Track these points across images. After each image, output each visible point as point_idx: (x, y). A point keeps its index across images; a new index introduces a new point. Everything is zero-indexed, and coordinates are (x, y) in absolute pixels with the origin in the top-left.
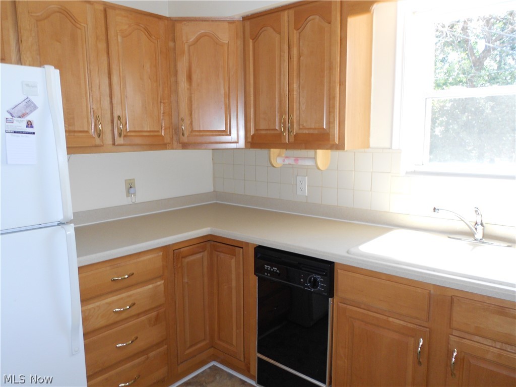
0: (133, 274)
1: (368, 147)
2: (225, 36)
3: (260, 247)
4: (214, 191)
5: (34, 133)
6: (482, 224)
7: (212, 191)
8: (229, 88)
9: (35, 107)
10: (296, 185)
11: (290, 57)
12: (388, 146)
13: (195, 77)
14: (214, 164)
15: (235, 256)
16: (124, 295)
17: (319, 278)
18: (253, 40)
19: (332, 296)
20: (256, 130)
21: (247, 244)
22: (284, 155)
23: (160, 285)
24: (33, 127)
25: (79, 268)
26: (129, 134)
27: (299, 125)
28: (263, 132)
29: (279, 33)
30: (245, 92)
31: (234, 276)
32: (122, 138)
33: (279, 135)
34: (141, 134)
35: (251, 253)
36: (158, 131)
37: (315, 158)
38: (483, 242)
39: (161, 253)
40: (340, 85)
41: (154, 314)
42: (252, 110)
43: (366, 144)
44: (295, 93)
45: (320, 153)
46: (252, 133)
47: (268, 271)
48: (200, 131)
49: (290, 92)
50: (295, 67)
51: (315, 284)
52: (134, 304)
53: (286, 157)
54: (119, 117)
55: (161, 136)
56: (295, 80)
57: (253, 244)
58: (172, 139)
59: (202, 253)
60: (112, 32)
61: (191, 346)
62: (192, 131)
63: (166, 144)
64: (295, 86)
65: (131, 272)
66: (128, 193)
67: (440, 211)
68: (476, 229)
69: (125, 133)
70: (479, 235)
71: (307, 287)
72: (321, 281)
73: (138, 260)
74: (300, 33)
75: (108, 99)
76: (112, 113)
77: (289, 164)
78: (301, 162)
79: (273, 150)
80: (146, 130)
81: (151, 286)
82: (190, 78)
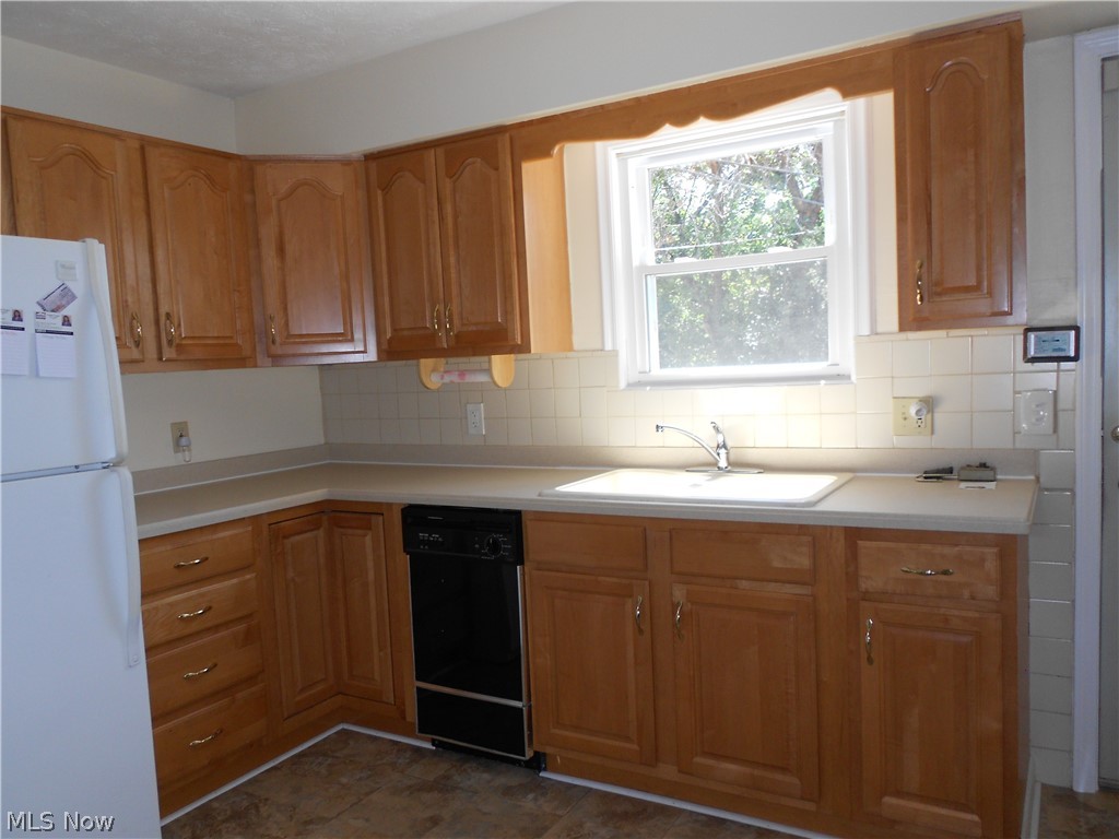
0: (207, 559)
1: (571, 349)
2: (337, 184)
3: (412, 507)
4: (326, 444)
5: (72, 334)
6: (725, 446)
7: (323, 442)
8: (347, 263)
9: (74, 297)
10: (466, 418)
11: (442, 219)
12: (598, 346)
13: (290, 249)
14: (323, 395)
15: (370, 529)
16: (194, 592)
17: (501, 538)
18: (383, 190)
19: (522, 563)
20: (394, 330)
21: (390, 505)
22: (442, 370)
23: (250, 579)
24: (70, 325)
25: (139, 541)
26: (184, 342)
27: (462, 319)
28: (406, 333)
29: (424, 182)
30: (374, 270)
31: (370, 564)
32: (173, 350)
33: (433, 336)
34: (202, 342)
35: (397, 519)
36: (231, 338)
37: (489, 371)
38: (729, 472)
39: (250, 528)
40: (518, 257)
41: (241, 627)
42: (387, 299)
43: (567, 344)
44: (453, 270)
45: (497, 359)
46: (389, 335)
47: (423, 542)
48: (301, 336)
49: (445, 269)
50: (451, 233)
51: (495, 547)
52: (210, 608)
53: (446, 372)
54: (168, 316)
55: (236, 345)
56: (452, 252)
57: (400, 504)
58: (254, 349)
59: (315, 532)
60: (154, 182)
61: (302, 690)
62: (289, 336)
63: (244, 359)
64: (452, 260)
65: (204, 556)
66: (178, 446)
67: (666, 429)
68: (718, 454)
69: (178, 341)
70: (723, 463)
71: (486, 554)
72: (504, 543)
73: (215, 537)
74: (454, 182)
75: (150, 285)
76: (156, 309)
77: (452, 382)
78: (471, 378)
79: (422, 361)
80: (211, 335)
81: (235, 581)
82: (281, 251)
